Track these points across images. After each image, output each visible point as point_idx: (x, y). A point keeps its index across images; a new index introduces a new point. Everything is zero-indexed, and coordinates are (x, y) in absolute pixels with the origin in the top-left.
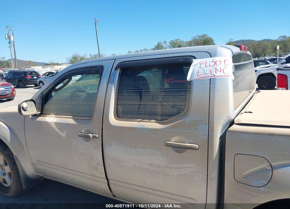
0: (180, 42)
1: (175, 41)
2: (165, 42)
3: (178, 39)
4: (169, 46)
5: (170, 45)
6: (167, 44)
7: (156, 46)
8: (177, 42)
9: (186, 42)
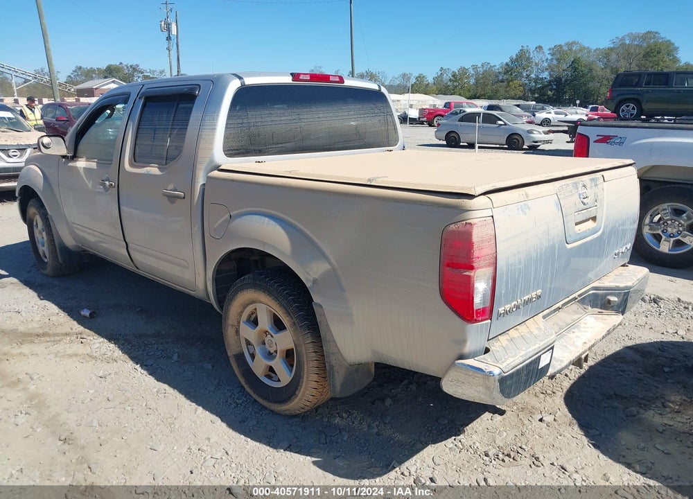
0: (580, 50)
1: (565, 48)
2: (540, 47)
3: (574, 43)
4: (547, 59)
5: (550, 57)
6: (543, 53)
7: (514, 57)
8: (571, 50)
9: (596, 50)
